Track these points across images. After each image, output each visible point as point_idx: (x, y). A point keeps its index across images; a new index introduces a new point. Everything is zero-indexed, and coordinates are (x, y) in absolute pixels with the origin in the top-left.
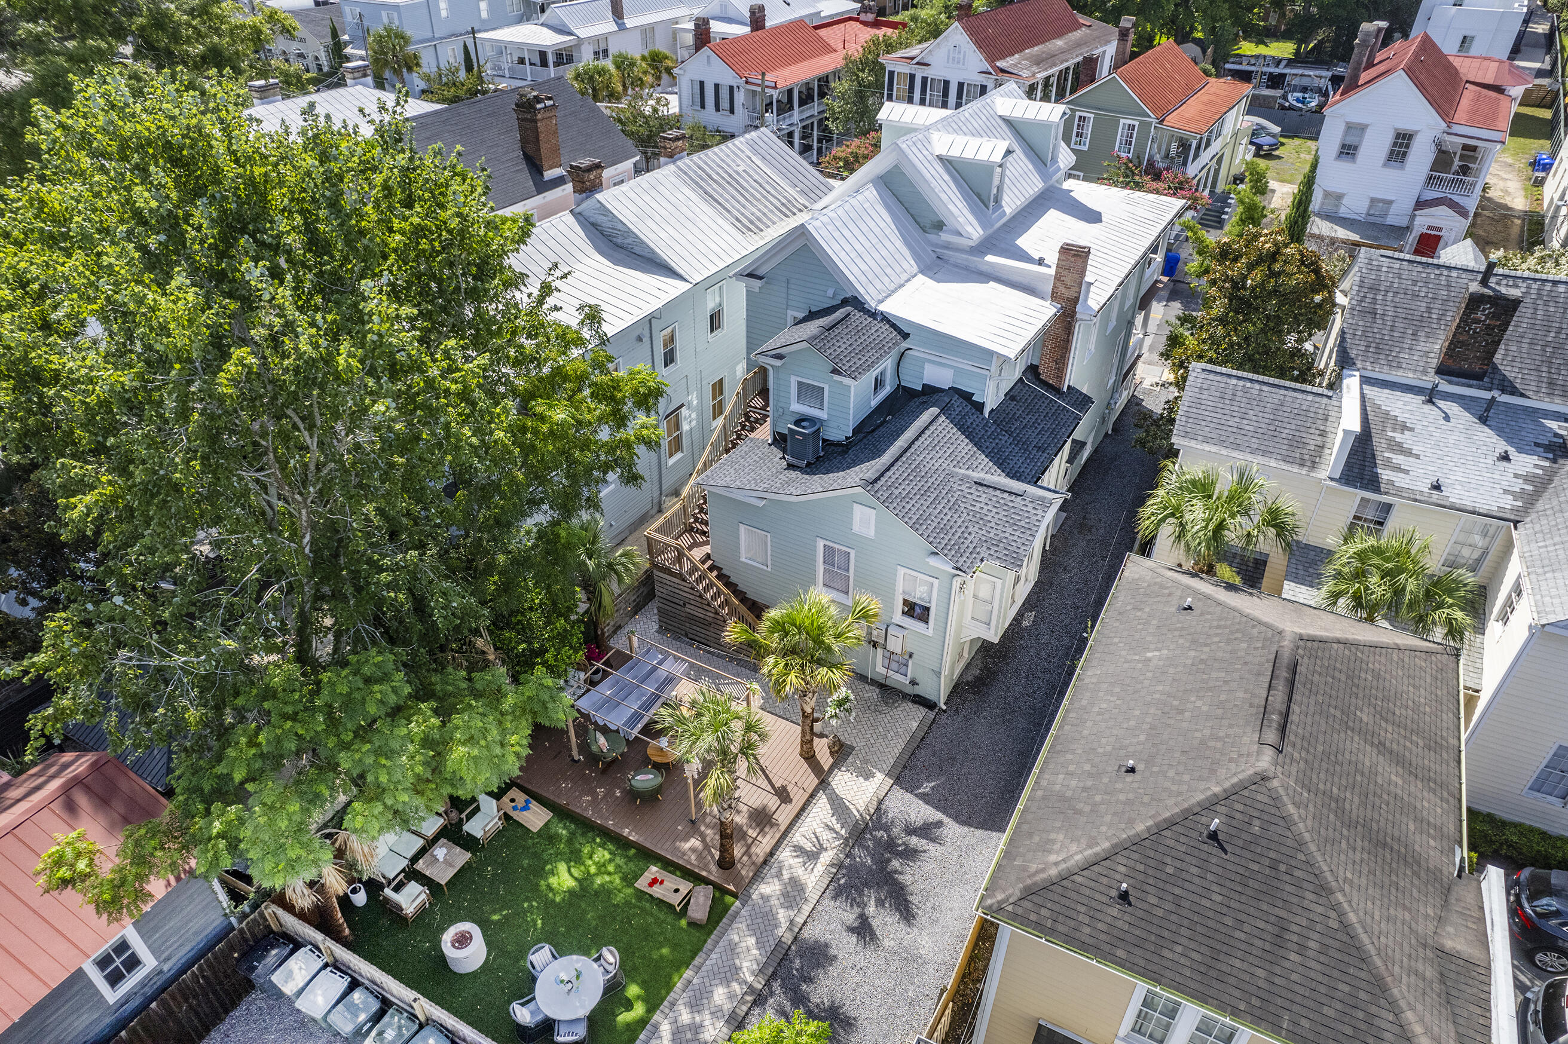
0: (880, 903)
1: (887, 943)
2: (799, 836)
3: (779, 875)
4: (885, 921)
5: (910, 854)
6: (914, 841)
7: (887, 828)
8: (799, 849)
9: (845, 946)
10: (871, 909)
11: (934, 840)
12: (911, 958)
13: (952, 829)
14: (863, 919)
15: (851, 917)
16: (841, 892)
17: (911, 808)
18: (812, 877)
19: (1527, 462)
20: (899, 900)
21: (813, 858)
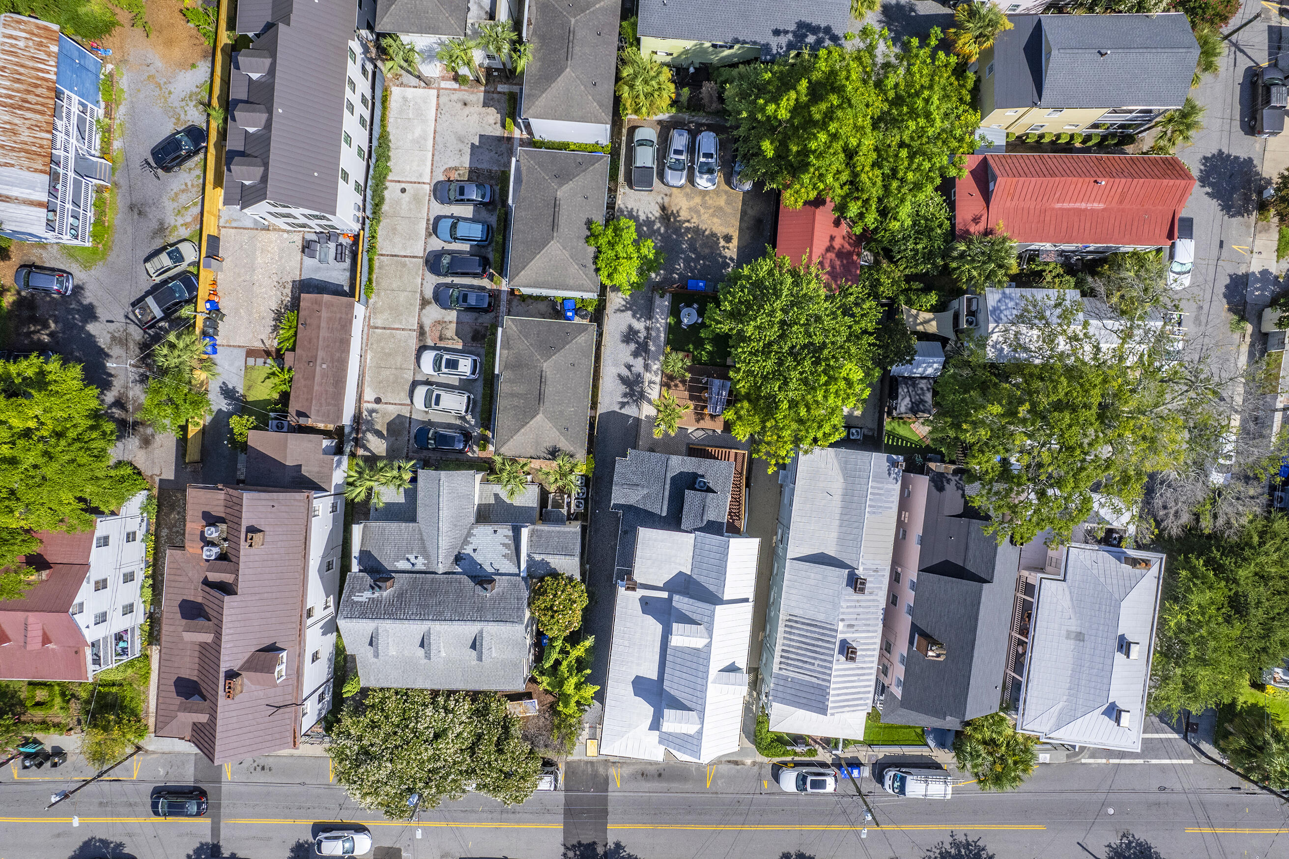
0: (628, 377)
1: (623, 367)
3: (656, 373)
4: (625, 372)
5: (625, 395)
6: (626, 400)
7: (634, 401)
8: (654, 383)
9: (631, 360)
10: (629, 374)
11: (621, 403)
12: (616, 365)
13: (616, 408)
14: (630, 371)
15: (633, 369)
16: (639, 375)
17: (630, 411)
18: (648, 376)
19: (468, 550)
20: (623, 380)
21: (650, 382)
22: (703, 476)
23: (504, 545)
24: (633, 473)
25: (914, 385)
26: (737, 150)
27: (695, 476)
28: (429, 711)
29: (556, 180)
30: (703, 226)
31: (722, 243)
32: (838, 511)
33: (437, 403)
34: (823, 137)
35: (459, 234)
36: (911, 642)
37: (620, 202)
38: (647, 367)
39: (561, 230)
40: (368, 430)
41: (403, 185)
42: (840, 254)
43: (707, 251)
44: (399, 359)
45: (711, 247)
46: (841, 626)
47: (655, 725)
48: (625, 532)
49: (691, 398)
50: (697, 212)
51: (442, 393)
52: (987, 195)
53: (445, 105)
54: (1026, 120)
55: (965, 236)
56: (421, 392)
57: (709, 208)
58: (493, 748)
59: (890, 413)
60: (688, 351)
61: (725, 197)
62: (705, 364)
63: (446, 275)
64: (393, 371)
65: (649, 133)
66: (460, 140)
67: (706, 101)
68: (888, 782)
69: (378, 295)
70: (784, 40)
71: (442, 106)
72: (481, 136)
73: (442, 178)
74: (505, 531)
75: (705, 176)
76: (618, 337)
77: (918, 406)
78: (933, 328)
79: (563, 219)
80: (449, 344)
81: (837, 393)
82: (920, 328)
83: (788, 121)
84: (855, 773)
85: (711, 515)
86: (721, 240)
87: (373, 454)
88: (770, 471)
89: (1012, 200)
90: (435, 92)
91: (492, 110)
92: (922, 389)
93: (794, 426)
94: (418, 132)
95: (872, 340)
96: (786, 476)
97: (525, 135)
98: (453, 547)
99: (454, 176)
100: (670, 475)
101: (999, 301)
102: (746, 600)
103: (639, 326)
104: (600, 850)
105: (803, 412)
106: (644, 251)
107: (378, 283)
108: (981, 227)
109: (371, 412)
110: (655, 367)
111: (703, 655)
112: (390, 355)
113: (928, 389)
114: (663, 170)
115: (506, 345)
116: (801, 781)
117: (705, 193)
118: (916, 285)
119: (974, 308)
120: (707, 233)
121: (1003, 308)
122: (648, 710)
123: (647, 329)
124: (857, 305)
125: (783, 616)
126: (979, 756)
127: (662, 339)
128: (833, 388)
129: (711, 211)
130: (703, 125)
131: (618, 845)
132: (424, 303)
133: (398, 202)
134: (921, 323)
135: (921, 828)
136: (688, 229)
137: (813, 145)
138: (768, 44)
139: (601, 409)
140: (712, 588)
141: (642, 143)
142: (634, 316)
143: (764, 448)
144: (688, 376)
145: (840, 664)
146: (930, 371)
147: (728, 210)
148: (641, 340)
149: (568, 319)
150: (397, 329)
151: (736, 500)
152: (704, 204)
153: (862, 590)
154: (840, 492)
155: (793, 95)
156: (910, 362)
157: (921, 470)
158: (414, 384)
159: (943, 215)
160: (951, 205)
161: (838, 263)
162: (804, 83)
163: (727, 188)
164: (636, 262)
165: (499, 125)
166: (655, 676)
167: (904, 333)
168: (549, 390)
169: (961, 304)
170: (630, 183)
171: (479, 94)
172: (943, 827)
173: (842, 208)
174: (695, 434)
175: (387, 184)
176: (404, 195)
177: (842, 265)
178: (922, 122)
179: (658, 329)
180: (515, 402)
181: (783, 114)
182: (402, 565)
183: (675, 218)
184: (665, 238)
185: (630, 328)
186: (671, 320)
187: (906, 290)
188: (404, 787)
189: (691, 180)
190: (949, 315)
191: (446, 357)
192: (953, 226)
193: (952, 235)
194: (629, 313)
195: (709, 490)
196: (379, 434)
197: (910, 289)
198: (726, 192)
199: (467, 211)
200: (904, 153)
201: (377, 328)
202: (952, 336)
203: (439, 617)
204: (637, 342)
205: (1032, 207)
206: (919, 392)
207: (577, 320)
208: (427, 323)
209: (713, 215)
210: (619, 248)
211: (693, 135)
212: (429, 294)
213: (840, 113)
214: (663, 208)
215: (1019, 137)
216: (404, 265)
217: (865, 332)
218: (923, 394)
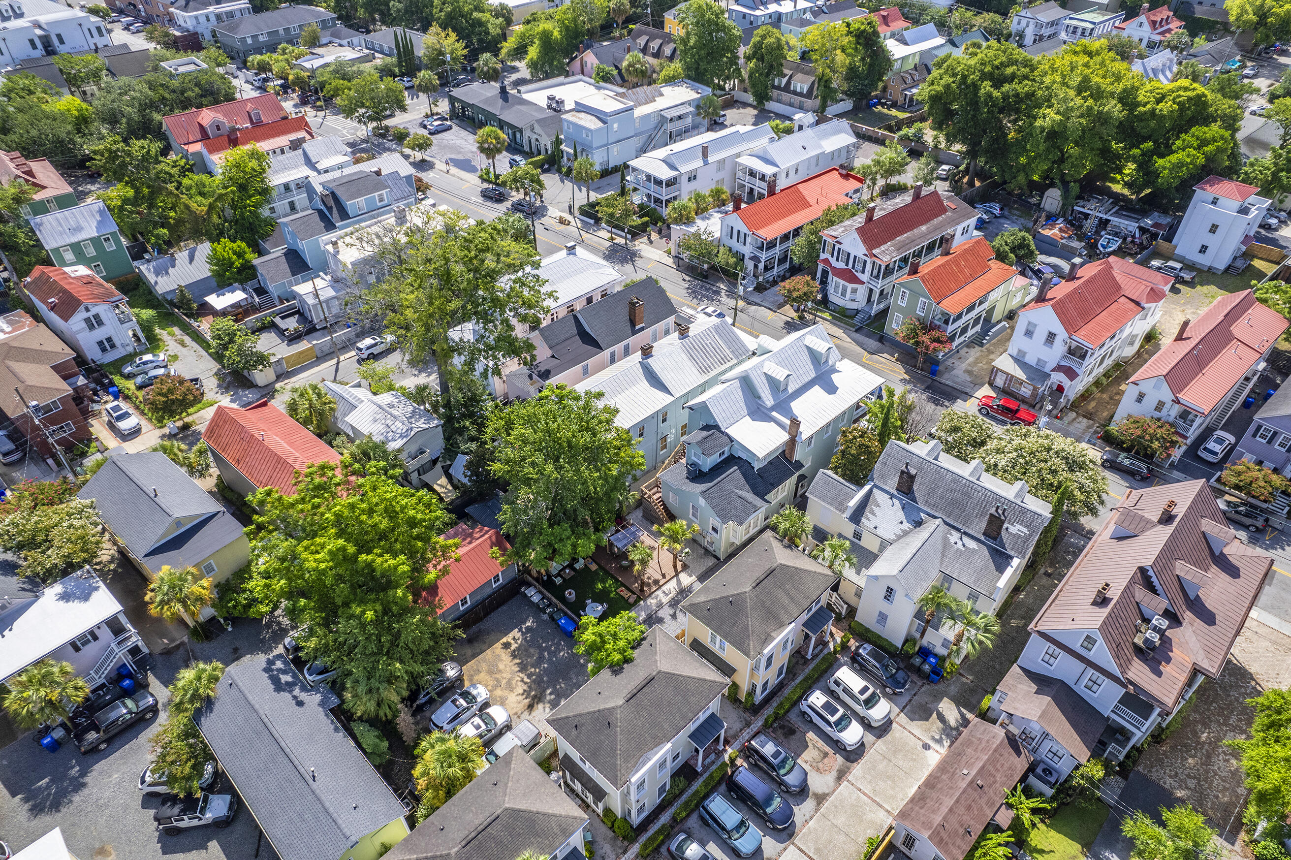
2: (664, 588)
3: (656, 597)
8: (664, 592)
16: (671, 606)
19: (906, 526)
21: (667, 595)
27: (693, 480)
29: (613, 718)
30: (516, 668)
31: (514, 646)
33: (867, 688)
39: (645, 677)
40: (952, 729)
43: (531, 649)
44: (881, 767)
46: (677, 343)
50: (509, 682)
61: (476, 678)
64: (894, 761)
74: (867, 524)
75: (476, 695)
79: (636, 682)
80: (820, 743)
87: (957, 706)
98: (919, 534)
100: (711, 484)
109: (939, 741)
110: (654, 601)
111: (776, 360)
112: (888, 777)
125: (706, 377)
129: (497, 676)
136: (529, 676)
138: (320, 705)
140: (740, 393)
145: (694, 332)
147: (484, 666)
150: (866, 795)
152: (497, 685)
163: (467, 681)
182: (972, 544)
183: (529, 692)
184: (553, 683)
189: (489, 703)
196: (941, 718)
198: (471, 680)
201: (887, 811)
208: (830, 778)
209: (500, 671)
214: (531, 707)
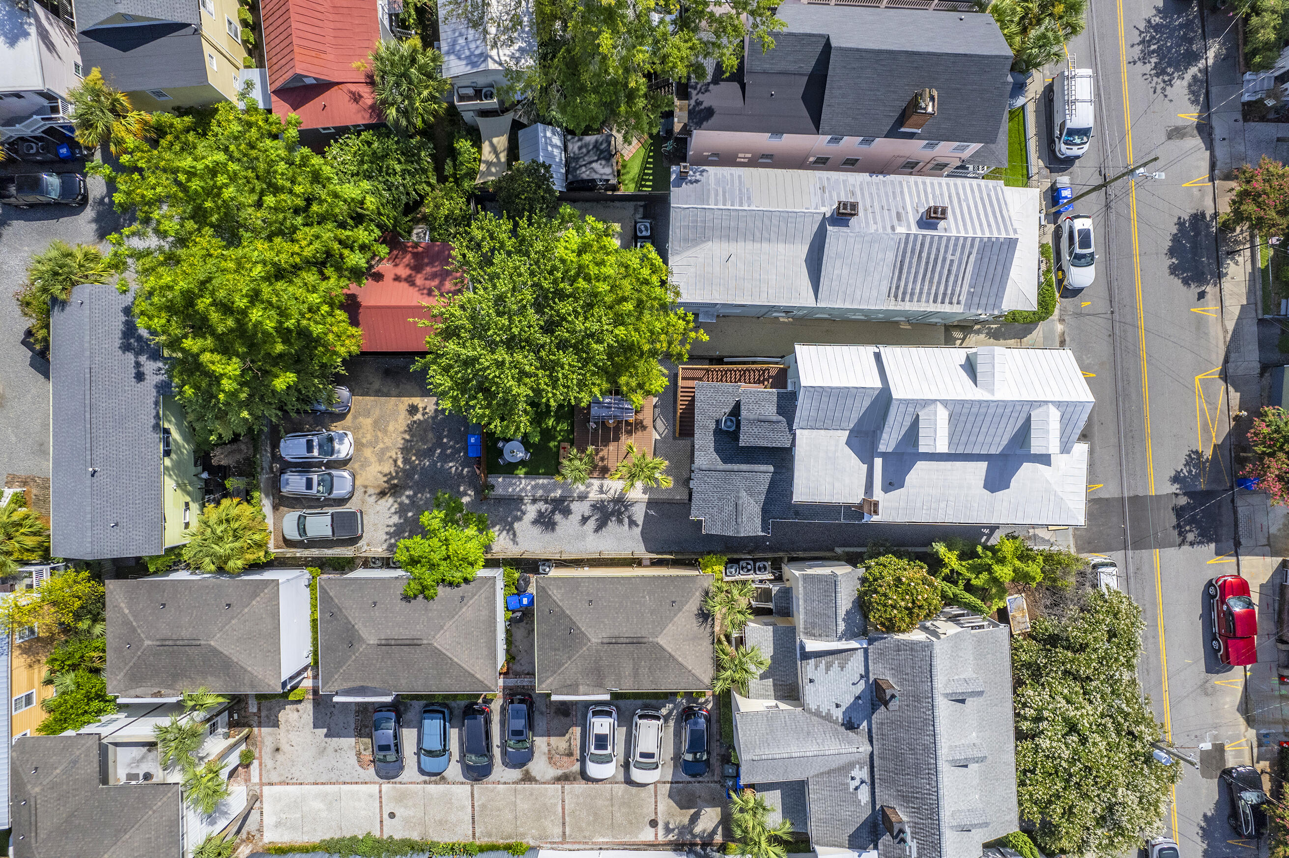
0: (597, 520)
1: (585, 527)
2: (606, 483)
3: (589, 485)
4: (592, 524)
5: (620, 521)
6: (626, 520)
7: (626, 509)
8: (602, 486)
9: (575, 518)
10: (593, 518)
11: (630, 527)
12: (583, 537)
13: (638, 531)
14: (589, 517)
15: (586, 514)
16: (594, 507)
17: (639, 513)
18: (594, 495)
19: (838, 714)
20: (601, 525)
21: (601, 491)
22: (718, 422)
23: (828, 668)
24: (721, 511)
25: (576, 159)
26: (298, 412)
27: (718, 432)
28: (1045, 743)
29: (356, 645)
30: (400, 443)
31: (419, 416)
32: (749, 245)
33: (651, 756)
34: (256, 314)
35: (440, 748)
36: (911, 136)
37: (379, 550)
38: (582, 497)
39: (418, 635)
40: (691, 832)
41: (386, 816)
42: (417, 268)
43: (430, 435)
44: (600, 802)
45: (425, 431)
46: (901, 230)
47: (1045, 459)
48: (797, 514)
49: (617, 439)
50: (383, 451)
51: (639, 750)
52: (322, 87)
53: (280, 775)
54: (224, 43)
55: (377, 109)
56: (638, 775)
57: (377, 436)
58: (1082, 657)
59: (614, 188)
60: (558, 447)
61: (361, 419)
62: (572, 425)
63: (491, 758)
64: (616, 808)
65: (290, 520)
66: (322, 751)
67: (239, 457)
68: (1075, 151)
69: (523, 835)
70: (150, 366)
71: (283, 778)
72: (315, 727)
73: (372, 770)
74: (809, 669)
75: (337, 446)
76: (548, 536)
77: (602, 152)
78: (501, 142)
79: (404, 633)
80: (577, 743)
81: (601, 263)
82: (503, 157)
83: (242, 357)
84: (1066, 193)
85: (770, 410)
86: (416, 418)
87: (719, 823)
88: (706, 338)
89: (325, 52)
90: (266, 789)
91: (282, 716)
92: (580, 148)
93: (647, 316)
94: (318, 805)
95: (523, 223)
96: (707, 313)
97: (309, 673)
98: (836, 734)
99: (368, 755)
100: (721, 466)
101: (459, 58)
102: (878, 357)
103: (531, 511)
104: (1183, 501)
105: (629, 306)
106: (436, 524)
107: (510, 837)
108: (365, 91)
109: (668, 830)
110: (582, 488)
111: (958, 409)
112: (595, 814)
113: (580, 140)
114: (334, 500)
115: (573, 688)
116: (1079, 260)
117: (358, 445)
118: (448, 169)
119: (470, 92)
120: (408, 437)
121: (467, 53)
122: (1027, 468)
123: (534, 501)
124: (479, 246)
125: (892, 305)
126: (1044, 36)
127: (545, 481)
128: (593, 270)
129: (380, 434)
130: (274, 455)
131: (1176, 479)
132: (528, 778)
133: (407, 821)
134: (497, 156)
135: (1127, 104)
136: (406, 461)
137: (270, 325)
138: (156, 386)
139: (640, 551)
140: (867, 403)
141: (302, 530)
142: (520, 519)
143: (676, 348)
144: (590, 449)
145: (950, 228)
146: (556, 140)
147: (377, 413)
148: (550, 507)
149: (531, 602)
150: (563, 809)
151: (742, 377)
152: (373, 444)
153: (854, 206)
154: (725, 245)
155: (206, 357)
156: (547, 168)
157: (682, 142)
158: (629, 781)
159: (355, 143)
160: (341, 131)
161: (428, 269)
162: (188, 343)
163: (349, 416)
164: (451, 532)
165: (299, 706)
166: (984, 465)
167: (511, 178)
168: (626, 631)
169: (467, 108)
170: (354, 541)
171: (264, 733)
172: (1124, 76)
173: (357, 274)
174: (661, 431)
175: (385, 837)
176: (397, 814)
177: (431, 263)
178: (221, 179)
179: (534, 488)
180: (643, 671)
181: (233, 367)
182: (864, 795)
183: (393, 478)
184: (419, 487)
185: (535, 522)
186: (521, 472)
187: (456, 181)
188: (1146, 771)
189: (343, 463)
190: (483, 124)
191: (593, 750)
192: (368, 127)
193: (379, 127)
194: (516, 525)
195: (736, 411)
196: (694, 819)
197: (454, 175)
198: (355, 417)
199: (409, 736)
200: (270, 200)
201: (564, 833)
202: (509, 117)
203: (932, 750)
204: (553, 512)
205: (332, 25)
206: (584, 150)
207: (532, 589)
208: (553, 772)
209: (385, 431)
210: (436, 557)
211: (287, 466)
212: (516, 774)
213: (221, 294)
214: (382, 494)
215: (250, 53)
216: (484, 807)
217: (514, 232)
218: (586, 145)
